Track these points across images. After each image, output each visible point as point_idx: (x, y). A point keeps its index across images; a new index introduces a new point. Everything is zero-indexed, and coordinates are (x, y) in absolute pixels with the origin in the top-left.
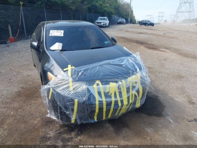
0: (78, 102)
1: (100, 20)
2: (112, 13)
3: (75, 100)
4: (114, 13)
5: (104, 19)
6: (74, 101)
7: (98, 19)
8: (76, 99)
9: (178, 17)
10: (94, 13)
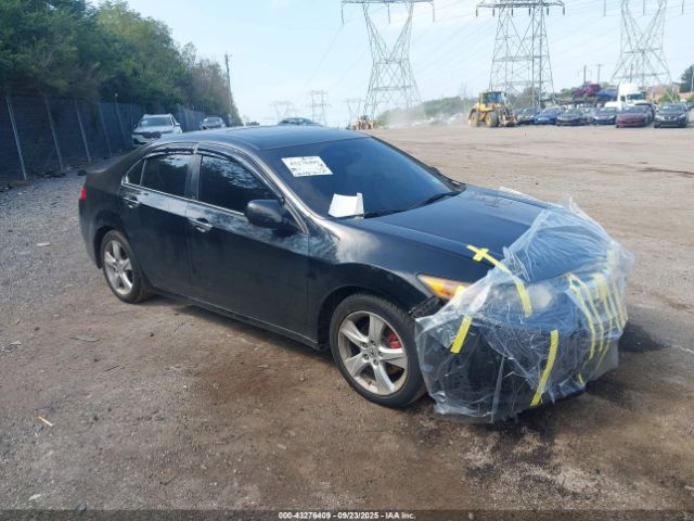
0: (559, 337)
1: (150, 125)
2: (177, 101)
3: (552, 333)
4: (184, 99)
5: (163, 123)
6: (550, 335)
7: (146, 122)
8: (553, 329)
9: (375, 104)
10: (119, 100)
